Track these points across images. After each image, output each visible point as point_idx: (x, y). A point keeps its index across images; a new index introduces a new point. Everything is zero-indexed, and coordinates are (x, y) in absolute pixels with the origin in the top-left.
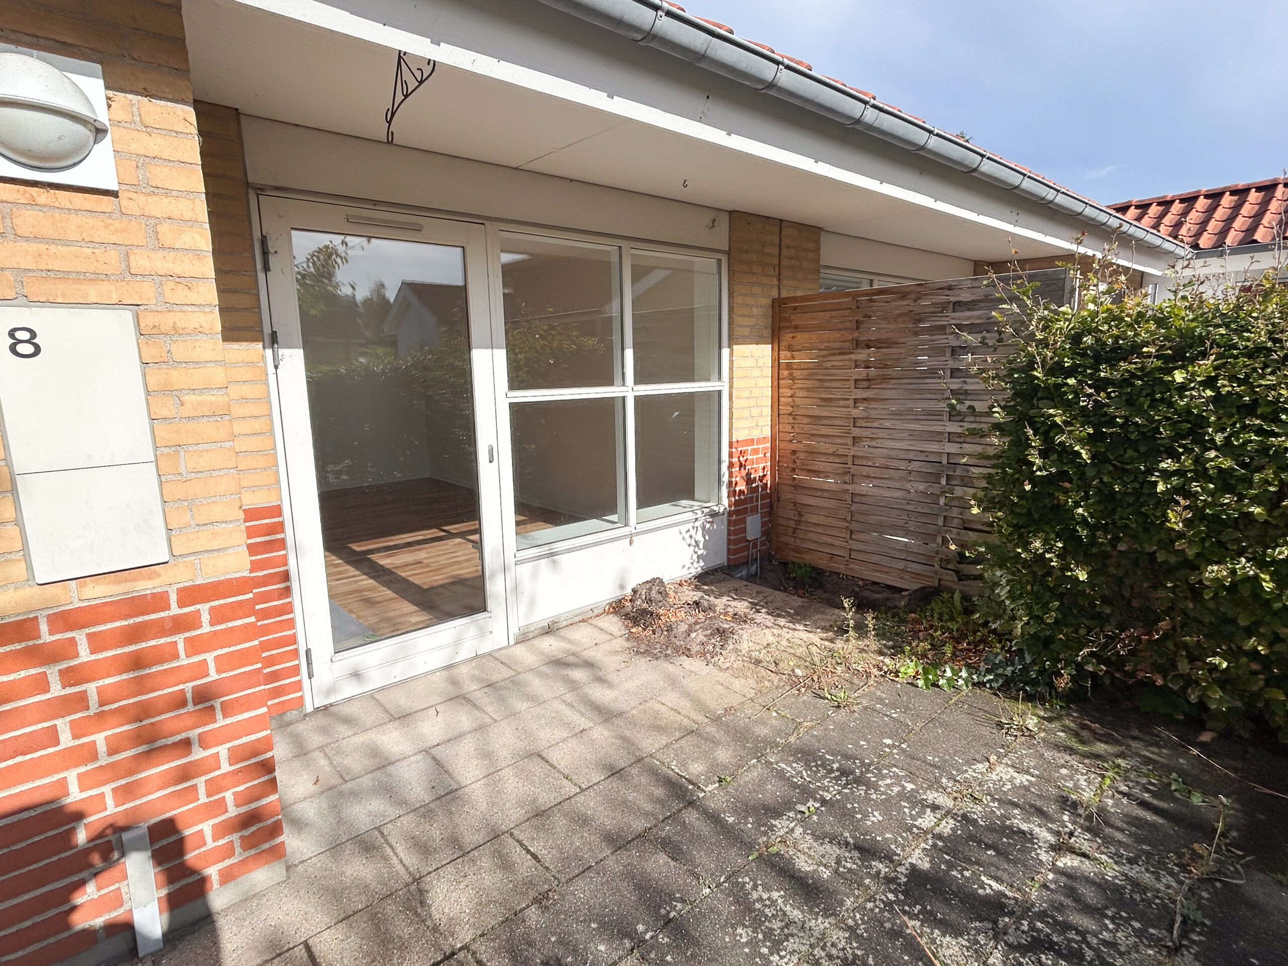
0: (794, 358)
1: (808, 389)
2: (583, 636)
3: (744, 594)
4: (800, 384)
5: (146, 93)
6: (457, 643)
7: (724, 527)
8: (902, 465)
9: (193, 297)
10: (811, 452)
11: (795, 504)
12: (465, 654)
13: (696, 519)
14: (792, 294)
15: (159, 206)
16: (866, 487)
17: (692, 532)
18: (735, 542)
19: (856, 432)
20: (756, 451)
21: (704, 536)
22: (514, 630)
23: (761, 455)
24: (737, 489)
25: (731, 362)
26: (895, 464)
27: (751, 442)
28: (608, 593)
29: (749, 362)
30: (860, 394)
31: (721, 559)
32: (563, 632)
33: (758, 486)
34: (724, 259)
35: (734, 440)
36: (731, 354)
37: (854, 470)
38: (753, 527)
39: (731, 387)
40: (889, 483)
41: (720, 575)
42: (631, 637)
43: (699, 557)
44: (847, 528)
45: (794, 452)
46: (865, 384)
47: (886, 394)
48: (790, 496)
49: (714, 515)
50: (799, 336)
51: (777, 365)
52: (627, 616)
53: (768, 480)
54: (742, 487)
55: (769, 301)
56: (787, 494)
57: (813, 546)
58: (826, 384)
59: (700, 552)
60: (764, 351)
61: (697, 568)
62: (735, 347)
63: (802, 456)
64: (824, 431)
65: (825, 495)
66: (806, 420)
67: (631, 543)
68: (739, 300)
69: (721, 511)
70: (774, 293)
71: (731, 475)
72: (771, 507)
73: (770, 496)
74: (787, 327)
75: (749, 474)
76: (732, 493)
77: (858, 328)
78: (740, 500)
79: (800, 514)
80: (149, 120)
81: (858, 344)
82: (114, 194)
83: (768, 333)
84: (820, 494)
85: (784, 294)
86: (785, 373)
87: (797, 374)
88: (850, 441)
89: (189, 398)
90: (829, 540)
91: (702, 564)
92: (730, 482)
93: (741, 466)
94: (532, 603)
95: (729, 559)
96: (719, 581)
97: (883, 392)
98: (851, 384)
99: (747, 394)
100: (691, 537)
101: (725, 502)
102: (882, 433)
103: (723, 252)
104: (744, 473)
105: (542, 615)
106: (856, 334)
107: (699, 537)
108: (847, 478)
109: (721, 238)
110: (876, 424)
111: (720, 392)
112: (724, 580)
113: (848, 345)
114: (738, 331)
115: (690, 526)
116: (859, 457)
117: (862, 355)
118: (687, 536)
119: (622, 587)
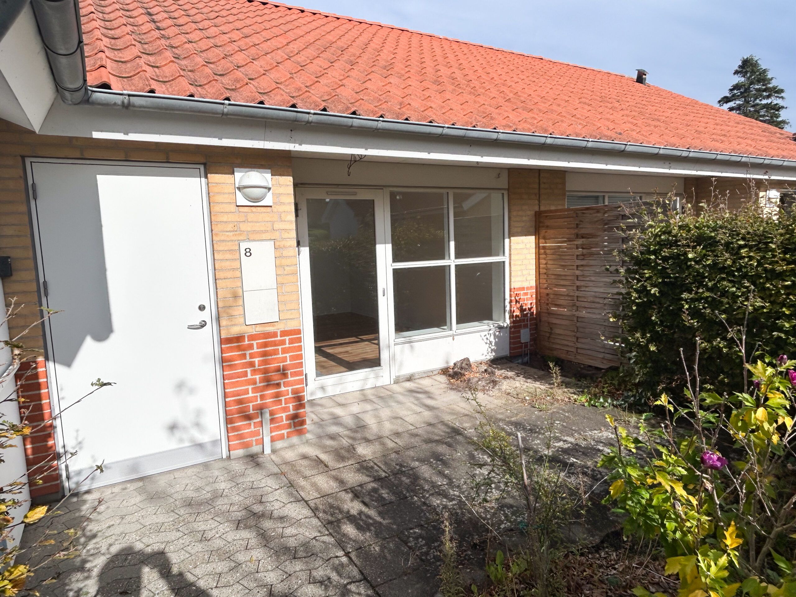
0: (546, 243)
1: (554, 260)
2: (426, 383)
3: (515, 369)
4: (550, 257)
5: (281, 175)
6: (366, 379)
7: (507, 335)
8: (601, 301)
9: (289, 236)
10: (557, 295)
11: (549, 323)
12: (369, 385)
13: (490, 330)
14: (546, 209)
15: (282, 208)
16: (583, 313)
17: (488, 336)
18: (514, 343)
19: (578, 283)
20: (526, 294)
21: (495, 339)
22: (393, 377)
23: (529, 296)
24: (515, 314)
25: (510, 246)
26: (598, 300)
27: (523, 289)
28: (440, 364)
29: (521, 246)
30: (579, 263)
31: (506, 352)
32: (417, 381)
33: (527, 314)
34: (506, 193)
35: (512, 287)
36: (510, 242)
37: (578, 304)
38: (525, 335)
39: (510, 259)
40: (594, 311)
41: (505, 361)
42: (450, 383)
43: (492, 350)
44: (575, 336)
45: (548, 294)
46: (582, 257)
47: (592, 262)
48: (546, 319)
49: (500, 328)
50: (549, 231)
51: (538, 247)
52: (450, 375)
53: (534, 310)
54: (517, 313)
55: (533, 213)
56: (544, 319)
57: (558, 347)
58: (563, 257)
59: (493, 347)
60: (531, 239)
61: (491, 356)
62: (512, 238)
63: (552, 296)
64: (562, 283)
65: (564, 318)
66: (553, 277)
67: (453, 339)
68: (514, 213)
69: (505, 325)
70: (537, 209)
71: (511, 306)
72: (536, 325)
73: (536, 319)
74: (543, 227)
75: (521, 306)
76: (511, 316)
77: (577, 227)
78: (516, 320)
79: (551, 329)
80: (281, 183)
81: (578, 236)
82: (271, 206)
83: (532, 230)
84: (561, 317)
85: (543, 208)
86: (542, 251)
87: (548, 251)
88: (575, 288)
89: (287, 268)
90: (566, 343)
91: (494, 354)
92: (511, 310)
93: (516, 301)
94: (401, 365)
95: (510, 353)
96: (503, 364)
97: (591, 261)
98: (575, 257)
99: (520, 263)
100: (487, 339)
101: (508, 321)
102: (591, 284)
103: (504, 189)
104: (518, 305)
105: (406, 371)
106: (576, 231)
107: (492, 339)
108: (575, 308)
109: (503, 182)
110: (588, 279)
111: (504, 262)
112: (506, 363)
113: (572, 236)
114: (514, 230)
115: (486, 333)
116: (580, 297)
117: (580, 242)
118: (485, 338)
119: (447, 363)
